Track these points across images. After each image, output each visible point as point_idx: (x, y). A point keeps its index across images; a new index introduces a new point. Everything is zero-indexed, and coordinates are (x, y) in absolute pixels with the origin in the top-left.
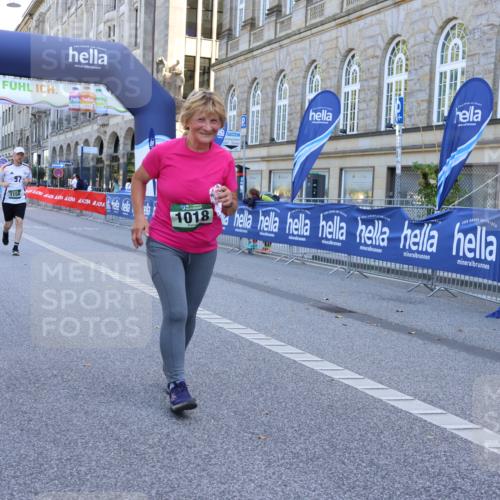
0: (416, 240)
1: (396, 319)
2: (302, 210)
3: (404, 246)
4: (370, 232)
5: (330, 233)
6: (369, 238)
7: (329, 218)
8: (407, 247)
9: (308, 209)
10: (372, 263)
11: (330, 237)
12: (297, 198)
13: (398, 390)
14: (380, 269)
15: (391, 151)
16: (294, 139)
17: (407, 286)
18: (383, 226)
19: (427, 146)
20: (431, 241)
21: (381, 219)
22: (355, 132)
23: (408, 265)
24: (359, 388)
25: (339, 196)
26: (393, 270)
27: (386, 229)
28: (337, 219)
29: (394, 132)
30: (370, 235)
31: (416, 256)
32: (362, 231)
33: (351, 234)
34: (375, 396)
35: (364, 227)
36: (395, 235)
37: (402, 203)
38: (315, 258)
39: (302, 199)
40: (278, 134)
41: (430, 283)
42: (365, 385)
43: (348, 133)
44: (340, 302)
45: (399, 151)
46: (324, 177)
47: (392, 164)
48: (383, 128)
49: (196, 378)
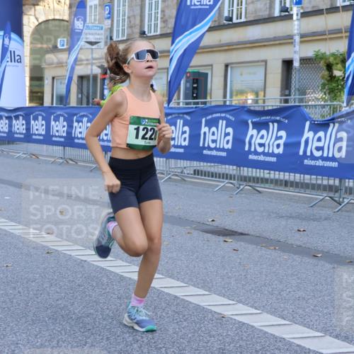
0: (320, 144)
1: (297, 239)
2: (180, 115)
3: (305, 152)
4: (262, 137)
5: (214, 141)
6: (261, 145)
7: (212, 123)
8: (308, 154)
9: (187, 114)
10: (267, 176)
11: (212, 145)
12: (173, 101)
13: (305, 325)
14: (276, 182)
15: (287, 40)
16: (169, 31)
17: (310, 200)
18: (279, 130)
19: (332, 32)
20: (338, 145)
21: (276, 121)
22: (243, 20)
23: (311, 175)
24: (255, 325)
25: (225, 96)
26: (292, 183)
27: (283, 133)
28: (222, 123)
29: (290, 17)
30: (262, 141)
31: (320, 163)
32: (252, 136)
33: (239, 141)
34: (277, 334)
35: (255, 132)
36: (293, 140)
37: (301, 100)
38: (197, 172)
39: (180, 101)
40: (150, 26)
41: (337, 195)
42: (264, 321)
43: (235, 20)
44: (228, 223)
45: (297, 39)
46: (207, 74)
47: (287, 56)
48: (277, 13)
49: (53, 324)
